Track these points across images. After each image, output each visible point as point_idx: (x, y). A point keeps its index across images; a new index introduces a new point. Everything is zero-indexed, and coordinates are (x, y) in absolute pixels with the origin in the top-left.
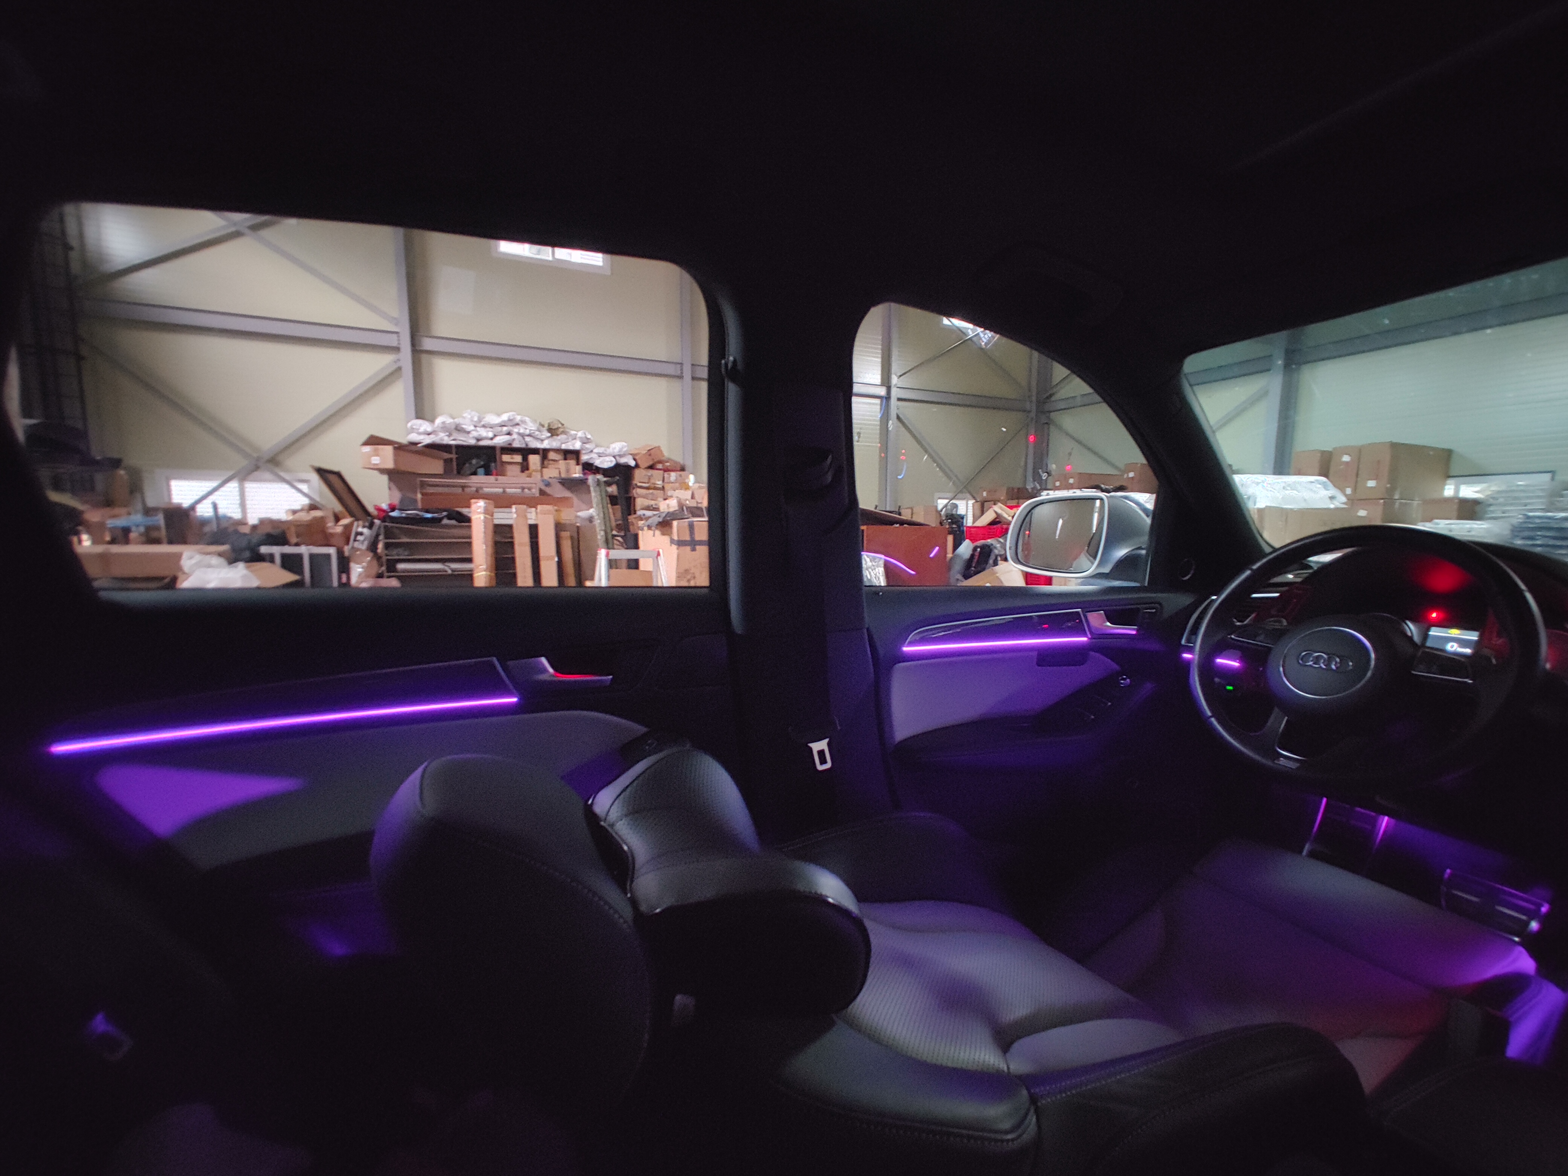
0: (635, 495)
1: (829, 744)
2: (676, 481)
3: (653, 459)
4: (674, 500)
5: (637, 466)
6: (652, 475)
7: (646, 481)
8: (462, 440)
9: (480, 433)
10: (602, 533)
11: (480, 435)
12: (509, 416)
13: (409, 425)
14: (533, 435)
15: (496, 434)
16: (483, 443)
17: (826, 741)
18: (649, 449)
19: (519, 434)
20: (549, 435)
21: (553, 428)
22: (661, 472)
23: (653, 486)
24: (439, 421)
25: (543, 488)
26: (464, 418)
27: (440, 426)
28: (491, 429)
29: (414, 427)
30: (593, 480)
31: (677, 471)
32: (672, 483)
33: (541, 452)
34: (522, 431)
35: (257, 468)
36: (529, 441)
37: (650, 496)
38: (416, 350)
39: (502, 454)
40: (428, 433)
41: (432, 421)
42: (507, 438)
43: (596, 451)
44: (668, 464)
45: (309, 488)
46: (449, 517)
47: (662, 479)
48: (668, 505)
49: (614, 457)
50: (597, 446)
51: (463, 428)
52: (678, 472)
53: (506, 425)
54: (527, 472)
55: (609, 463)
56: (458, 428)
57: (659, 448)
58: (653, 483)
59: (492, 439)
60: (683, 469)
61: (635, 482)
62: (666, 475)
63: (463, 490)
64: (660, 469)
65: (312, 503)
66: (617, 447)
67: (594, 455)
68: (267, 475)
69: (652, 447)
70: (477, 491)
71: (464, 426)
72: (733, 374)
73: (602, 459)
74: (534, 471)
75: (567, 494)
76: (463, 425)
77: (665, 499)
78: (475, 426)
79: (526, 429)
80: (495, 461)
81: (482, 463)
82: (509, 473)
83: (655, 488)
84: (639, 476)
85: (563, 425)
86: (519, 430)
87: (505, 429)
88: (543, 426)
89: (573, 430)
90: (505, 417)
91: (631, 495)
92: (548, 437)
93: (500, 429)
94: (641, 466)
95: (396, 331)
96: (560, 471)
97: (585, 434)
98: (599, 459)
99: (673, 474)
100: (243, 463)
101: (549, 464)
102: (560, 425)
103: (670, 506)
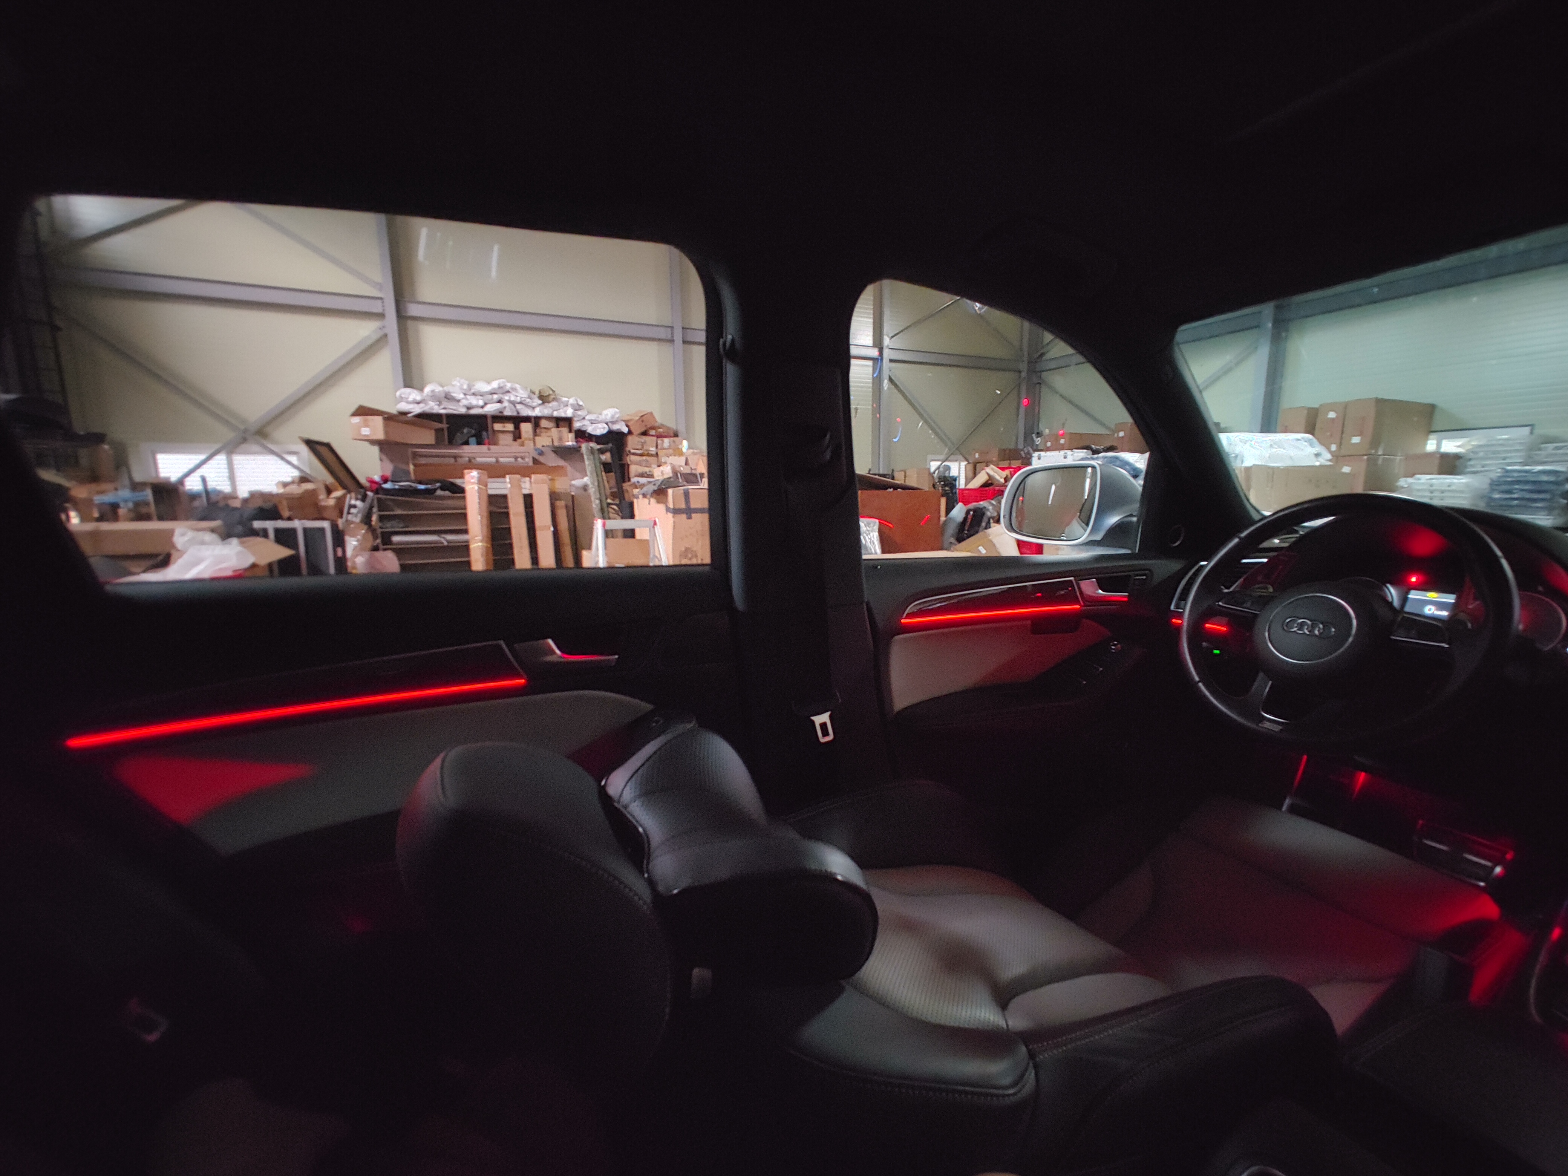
0: (629, 463)
1: (831, 717)
2: (670, 447)
3: (646, 426)
4: (667, 467)
5: (630, 432)
6: (645, 442)
7: (639, 447)
8: (452, 409)
9: (469, 402)
10: (598, 502)
11: (471, 403)
12: (499, 384)
13: (398, 394)
14: (524, 402)
15: (486, 402)
16: (473, 412)
17: (828, 713)
18: (642, 415)
19: (510, 402)
20: (540, 402)
21: (545, 395)
22: (655, 438)
23: (646, 453)
24: (428, 389)
25: (537, 457)
26: (454, 386)
27: (430, 394)
28: (481, 397)
29: (403, 396)
30: (587, 448)
31: (671, 437)
32: (665, 449)
33: (533, 420)
34: (513, 398)
35: (244, 440)
36: (522, 409)
37: (644, 464)
38: (402, 317)
39: (494, 422)
40: (418, 402)
41: (421, 390)
42: (498, 406)
43: (587, 418)
44: (661, 430)
45: (299, 459)
46: (442, 488)
47: (655, 445)
48: (662, 473)
49: (607, 424)
50: (589, 413)
51: (451, 396)
52: (672, 439)
53: (497, 392)
54: (519, 440)
55: (602, 430)
56: (449, 397)
57: (651, 414)
58: (647, 450)
59: (482, 407)
60: (676, 435)
61: (628, 449)
62: (659, 442)
63: (456, 461)
64: (652, 436)
65: (303, 475)
66: (609, 413)
67: (586, 422)
68: (255, 448)
69: (646, 413)
70: (470, 461)
71: (454, 395)
72: (732, 354)
73: (594, 425)
74: (526, 439)
75: (561, 463)
76: (454, 393)
77: (659, 466)
78: (465, 394)
79: (517, 396)
80: (487, 431)
81: (473, 432)
82: (501, 442)
83: (649, 455)
84: (632, 443)
85: (553, 391)
86: (510, 397)
87: (495, 396)
88: (534, 393)
89: (565, 397)
90: (495, 385)
91: (626, 462)
92: (540, 405)
93: (490, 396)
94: (634, 434)
95: (380, 295)
96: (552, 440)
97: (577, 401)
98: (591, 426)
99: (666, 440)
100: (230, 435)
101: (541, 432)
102: (551, 392)
103: (664, 472)
